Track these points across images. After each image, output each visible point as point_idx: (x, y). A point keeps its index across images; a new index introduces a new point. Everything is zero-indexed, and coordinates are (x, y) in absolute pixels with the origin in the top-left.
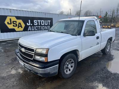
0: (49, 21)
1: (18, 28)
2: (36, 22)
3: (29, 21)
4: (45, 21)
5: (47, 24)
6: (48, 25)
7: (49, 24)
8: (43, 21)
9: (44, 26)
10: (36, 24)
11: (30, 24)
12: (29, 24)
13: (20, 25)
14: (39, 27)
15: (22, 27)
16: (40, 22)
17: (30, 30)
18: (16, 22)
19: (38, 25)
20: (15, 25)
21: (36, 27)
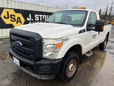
2: (37, 16)
3: (30, 15)
4: (47, 16)
8: (45, 16)
10: (37, 19)
11: (30, 20)
12: (29, 18)
13: (19, 20)
15: (21, 23)
16: (42, 17)
18: (14, 16)
19: (39, 21)
20: (13, 20)
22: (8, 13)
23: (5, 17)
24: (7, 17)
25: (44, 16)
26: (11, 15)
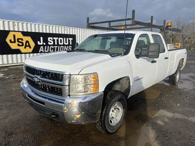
0: (71, 39)
1: (25, 48)
2: (50, 39)
3: (41, 38)
4: (65, 39)
5: (67, 44)
6: (69, 45)
7: (71, 44)
8: (62, 39)
9: (63, 47)
10: (51, 42)
11: (41, 44)
12: (40, 42)
13: (27, 44)
14: (56, 47)
15: (30, 48)
16: (58, 40)
17: (41, 52)
18: (22, 39)
19: (54, 45)
20: (21, 44)
21: (51, 47)
22: (14, 36)
23: (11, 41)
24: (13, 41)
25: (60, 39)
26: (18, 39)
